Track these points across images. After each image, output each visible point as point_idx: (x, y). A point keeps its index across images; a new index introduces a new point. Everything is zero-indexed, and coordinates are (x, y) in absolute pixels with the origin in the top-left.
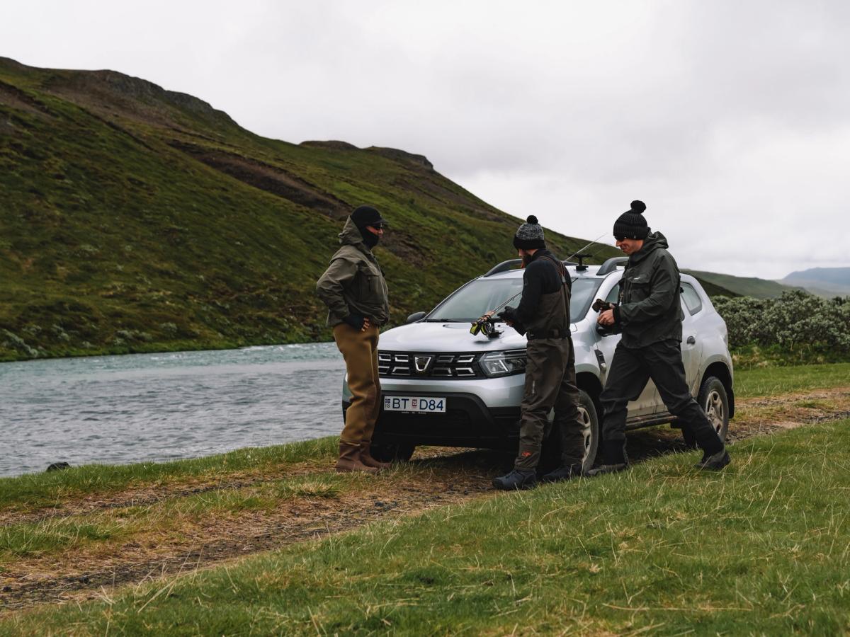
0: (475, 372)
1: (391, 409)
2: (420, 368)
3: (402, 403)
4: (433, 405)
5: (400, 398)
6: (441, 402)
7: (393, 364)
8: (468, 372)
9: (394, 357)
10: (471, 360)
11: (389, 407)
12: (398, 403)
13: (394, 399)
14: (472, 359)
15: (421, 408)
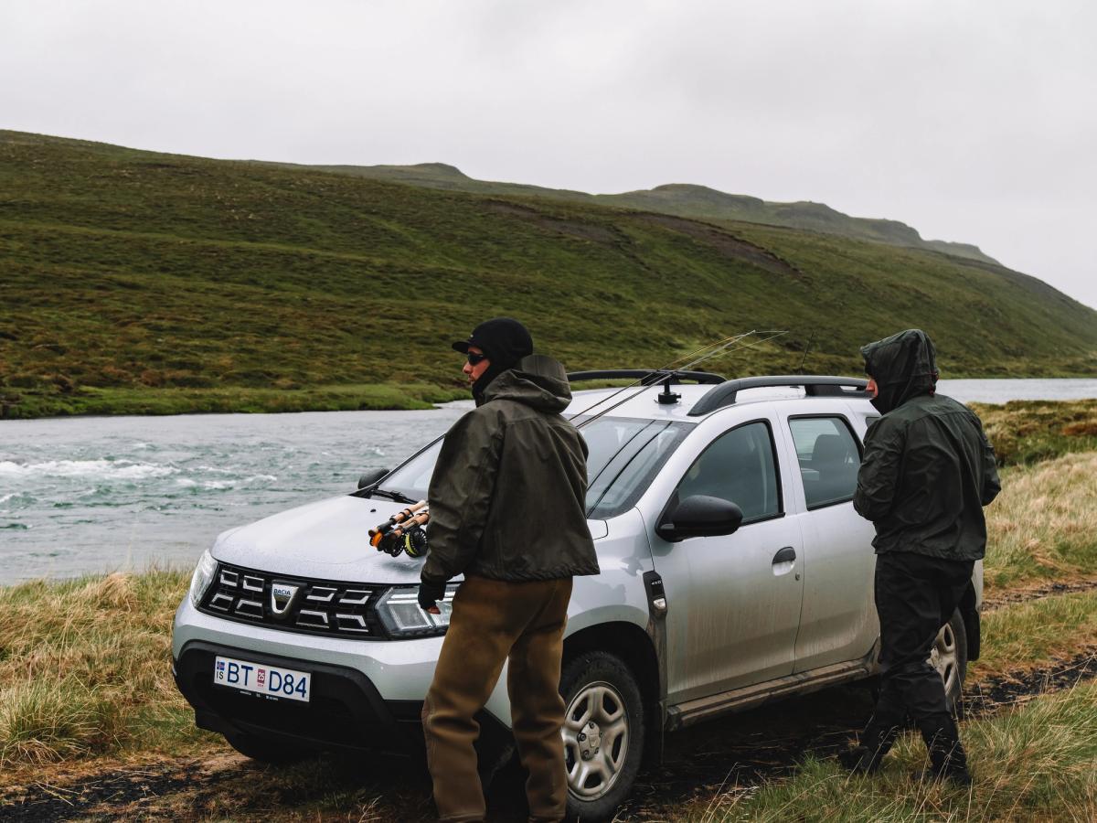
0: (369, 625)
1: (224, 682)
2: (278, 608)
3: (242, 672)
4: (291, 684)
5: (240, 663)
6: (304, 680)
7: (239, 593)
8: (355, 624)
9: (243, 578)
10: (363, 601)
11: (221, 679)
12: (236, 673)
13: (231, 664)
14: (366, 598)
15: (271, 689)
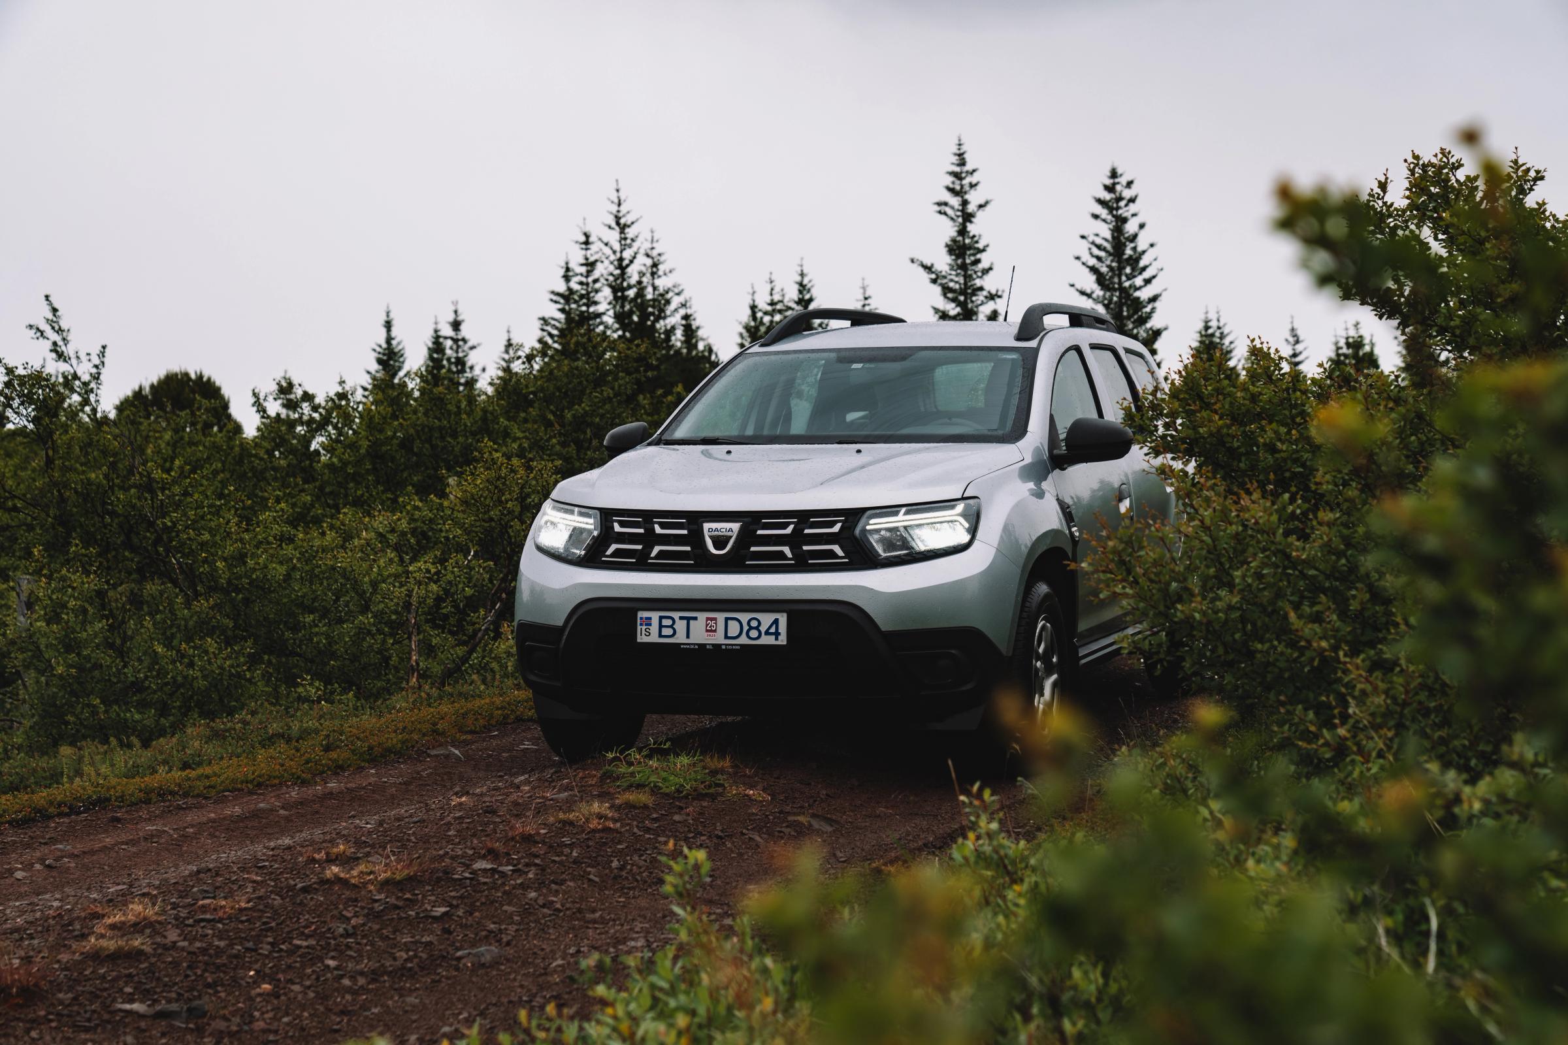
0: (848, 554)
1: (654, 638)
2: (716, 548)
4: (757, 629)
5: (676, 615)
6: (776, 622)
7: (650, 539)
8: (832, 554)
9: (652, 523)
10: (837, 528)
11: (648, 636)
12: (671, 627)
13: (661, 618)
14: (839, 525)
15: (726, 637)
